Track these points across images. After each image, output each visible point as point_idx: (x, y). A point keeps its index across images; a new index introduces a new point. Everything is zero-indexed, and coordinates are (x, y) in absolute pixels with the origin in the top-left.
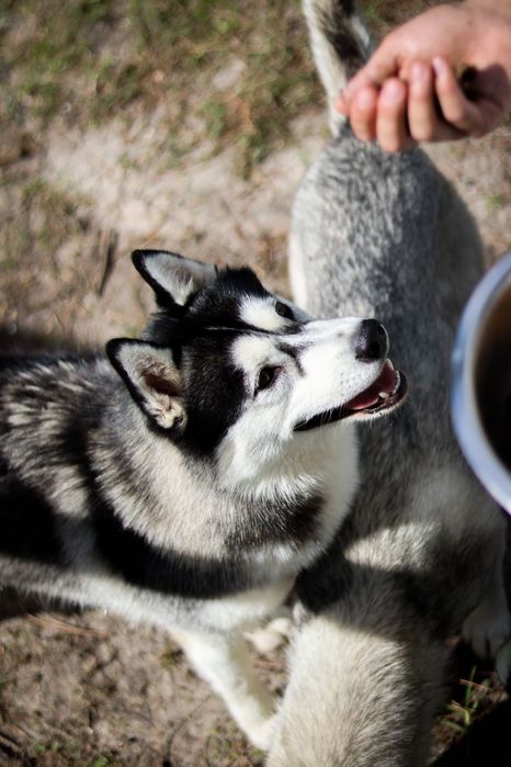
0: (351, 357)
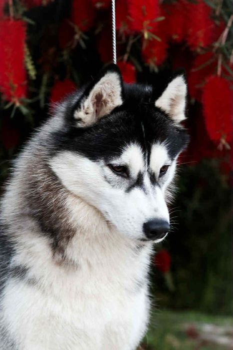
0: (144, 220)
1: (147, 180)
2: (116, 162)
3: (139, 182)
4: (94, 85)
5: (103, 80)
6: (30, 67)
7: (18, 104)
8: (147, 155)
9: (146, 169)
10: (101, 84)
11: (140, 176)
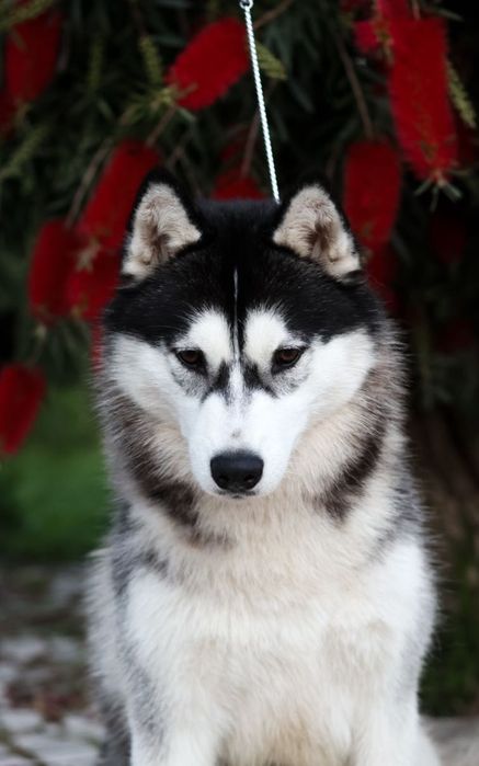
1: (236, 378)
2: (181, 344)
3: (220, 382)
4: (134, 212)
5: (146, 200)
6: (462, 104)
7: (442, 183)
8: (236, 329)
9: (237, 357)
10: (148, 208)
11: (224, 371)
